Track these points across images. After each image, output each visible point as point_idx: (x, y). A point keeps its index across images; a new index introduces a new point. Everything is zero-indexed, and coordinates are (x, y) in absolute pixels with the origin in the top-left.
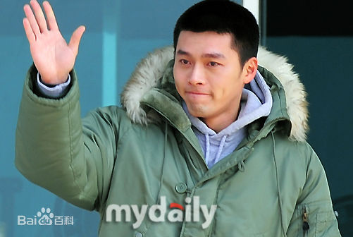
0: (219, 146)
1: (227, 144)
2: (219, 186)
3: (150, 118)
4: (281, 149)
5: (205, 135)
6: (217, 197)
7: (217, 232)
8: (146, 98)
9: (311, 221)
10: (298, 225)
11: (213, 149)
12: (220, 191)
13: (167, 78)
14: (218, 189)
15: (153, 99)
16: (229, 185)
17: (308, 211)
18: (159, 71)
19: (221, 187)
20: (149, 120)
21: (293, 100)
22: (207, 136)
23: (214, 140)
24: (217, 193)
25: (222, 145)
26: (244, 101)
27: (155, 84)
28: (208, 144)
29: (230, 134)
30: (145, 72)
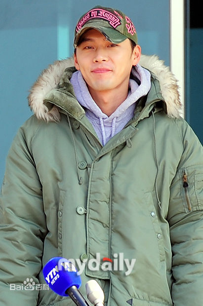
0: (111, 127)
1: (118, 124)
2: (113, 157)
5: (99, 118)
6: (112, 167)
9: (190, 181)
10: (179, 185)
11: (108, 130)
12: (114, 163)
13: (64, 80)
14: (112, 161)
15: (53, 96)
16: (120, 157)
17: (186, 173)
18: (58, 76)
19: (114, 159)
20: (51, 118)
22: (101, 119)
23: (107, 122)
24: (112, 164)
25: (114, 126)
27: (56, 86)
28: (102, 125)
29: (118, 116)
30: (47, 77)
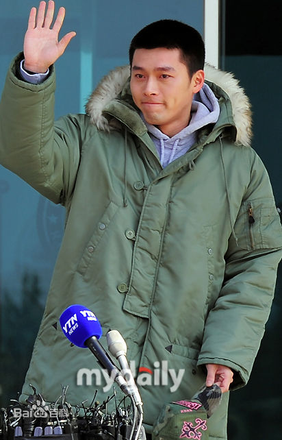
0: (172, 149)
1: (180, 148)
2: (173, 183)
3: (112, 126)
4: (228, 152)
5: (159, 140)
6: (171, 193)
7: (171, 223)
8: (107, 108)
9: (256, 216)
10: (244, 219)
11: (168, 152)
12: (174, 189)
13: (126, 91)
14: (172, 186)
15: (114, 108)
16: (182, 183)
17: (252, 207)
18: (119, 85)
19: (175, 185)
20: (111, 128)
21: (238, 109)
22: (162, 141)
23: (168, 143)
24: (171, 190)
25: (174, 148)
26: (194, 111)
27: (115, 96)
28: (163, 147)
29: (181, 138)
30: (107, 86)
